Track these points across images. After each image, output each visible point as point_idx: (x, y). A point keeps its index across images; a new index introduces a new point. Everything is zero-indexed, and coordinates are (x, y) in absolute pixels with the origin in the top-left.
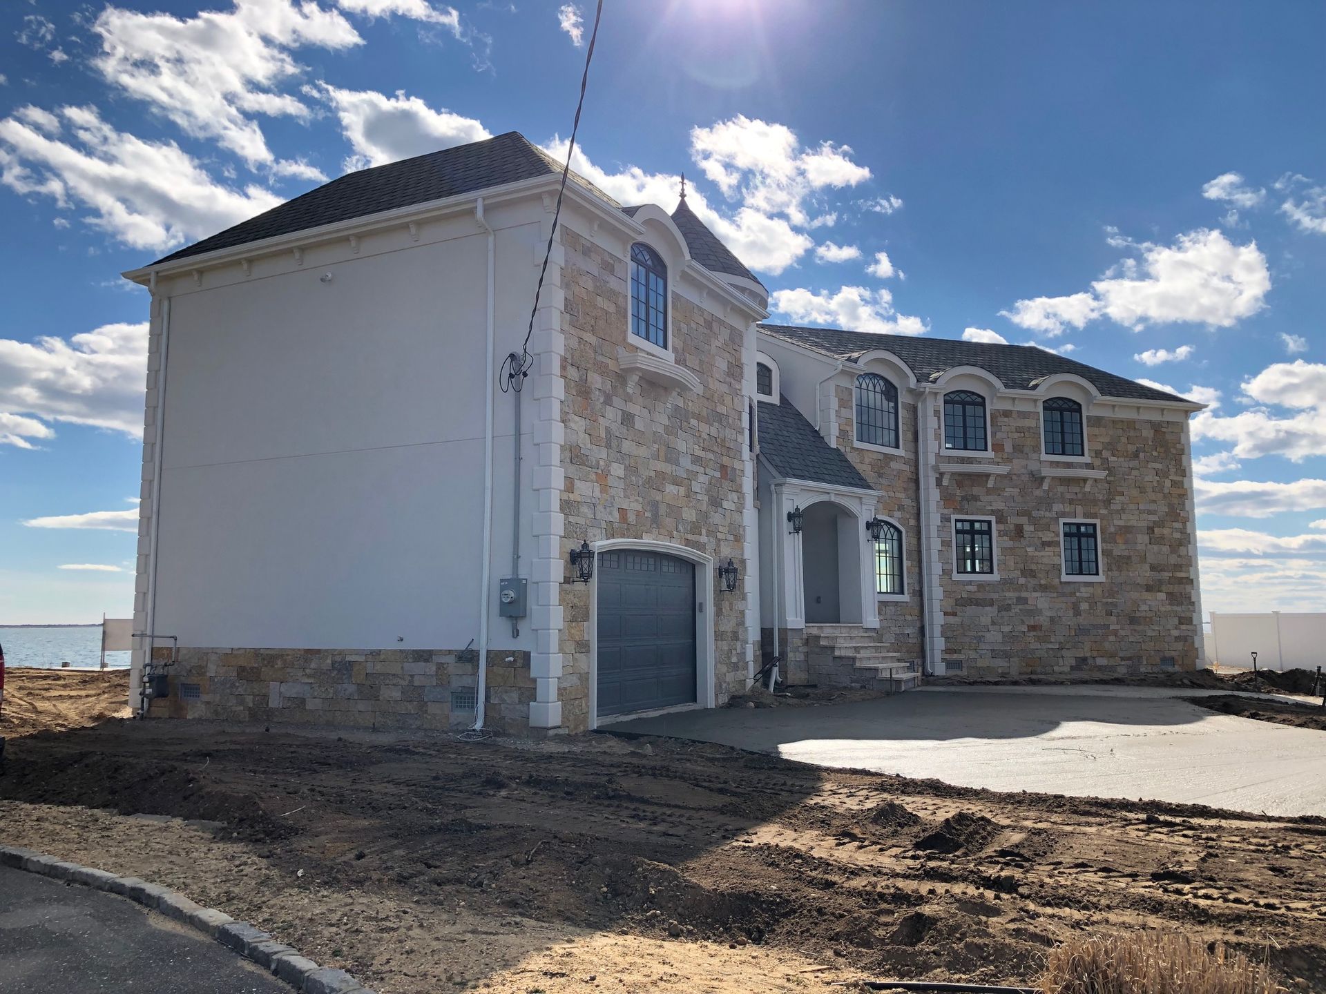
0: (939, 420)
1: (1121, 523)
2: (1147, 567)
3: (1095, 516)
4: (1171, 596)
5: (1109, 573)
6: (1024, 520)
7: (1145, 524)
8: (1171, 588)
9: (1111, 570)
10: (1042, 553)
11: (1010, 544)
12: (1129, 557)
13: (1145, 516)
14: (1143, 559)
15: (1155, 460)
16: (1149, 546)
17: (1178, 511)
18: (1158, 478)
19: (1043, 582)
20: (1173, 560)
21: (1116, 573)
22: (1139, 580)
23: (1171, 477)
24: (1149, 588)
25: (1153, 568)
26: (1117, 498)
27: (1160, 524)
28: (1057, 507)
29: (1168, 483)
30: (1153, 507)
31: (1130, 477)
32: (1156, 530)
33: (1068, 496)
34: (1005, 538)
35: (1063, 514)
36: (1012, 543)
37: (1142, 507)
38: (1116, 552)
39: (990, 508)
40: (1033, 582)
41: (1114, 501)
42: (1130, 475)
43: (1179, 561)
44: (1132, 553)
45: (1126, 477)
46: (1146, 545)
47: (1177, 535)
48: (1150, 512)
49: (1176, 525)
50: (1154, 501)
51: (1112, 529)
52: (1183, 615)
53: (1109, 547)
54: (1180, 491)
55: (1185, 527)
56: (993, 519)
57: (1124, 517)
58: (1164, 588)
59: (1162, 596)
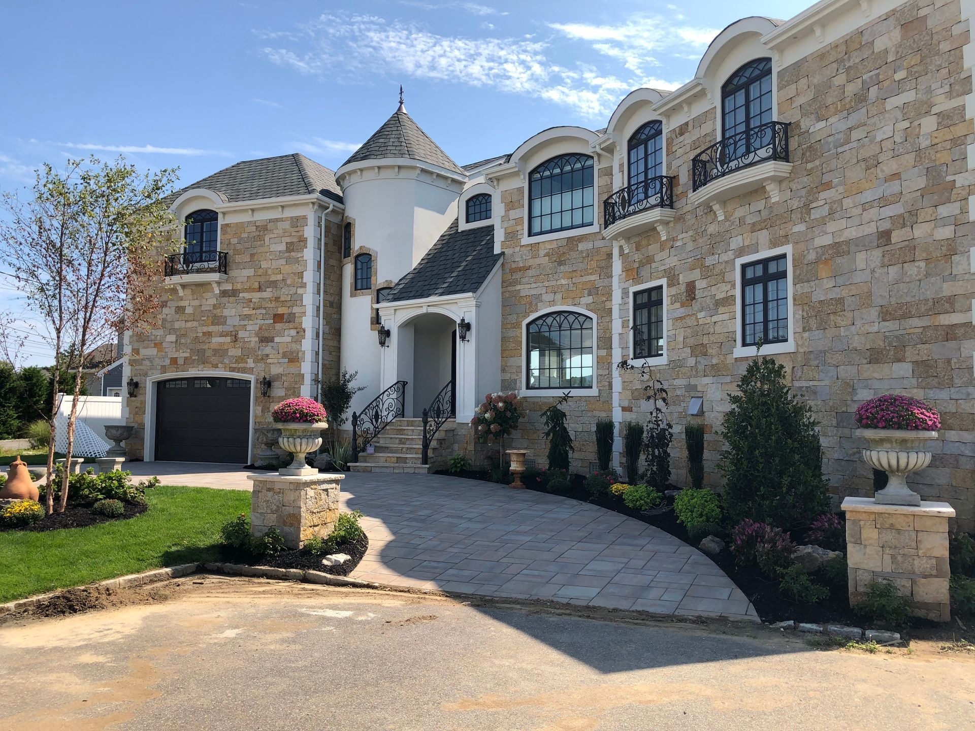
0: (623, 174)
1: (827, 240)
2: (874, 313)
3: (785, 239)
4: (924, 369)
5: (806, 335)
6: (696, 274)
7: (871, 229)
8: (924, 352)
9: (810, 330)
10: (715, 319)
11: (681, 312)
12: (840, 301)
13: (873, 213)
14: (866, 300)
15: (899, 87)
16: (879, 271)
17: (950, 178)
18: (906, 124)
19: (714, 361)
20: (931, 290)
21: (817, 334)
22: (857, 343)
23: (935, 110)
24: (875, 357)
25: (886, 315)
26: (823, 195)
27: (909, 219)
28: (736, 242)
29: (929, 124)
30: (894, 187)
31: (847, 147)
32: (896, 237)
33: (750, 220)
34: (678, 305)
35: (741, 252)
36: (683, 310)
37: (868, 196)
38: (819, 296)
39: (663, 268)
40: (703, 361)
41: (814, 205)
42: (848, 141)
43: (948, 289)
44: (844, 293)
45: (840, 150)
46: (873, 271)
47: (946, 232)
48: (884, 202)
49: (943, 211)
50: (896, 176)
51: (812, 256)
52: (952, 408)
53: (806, 288)
54: (959, 131)
55: (964, 211)
56: (663, 282)
57: (831, 227)
58: (910, 353)
59: (903, 369)
